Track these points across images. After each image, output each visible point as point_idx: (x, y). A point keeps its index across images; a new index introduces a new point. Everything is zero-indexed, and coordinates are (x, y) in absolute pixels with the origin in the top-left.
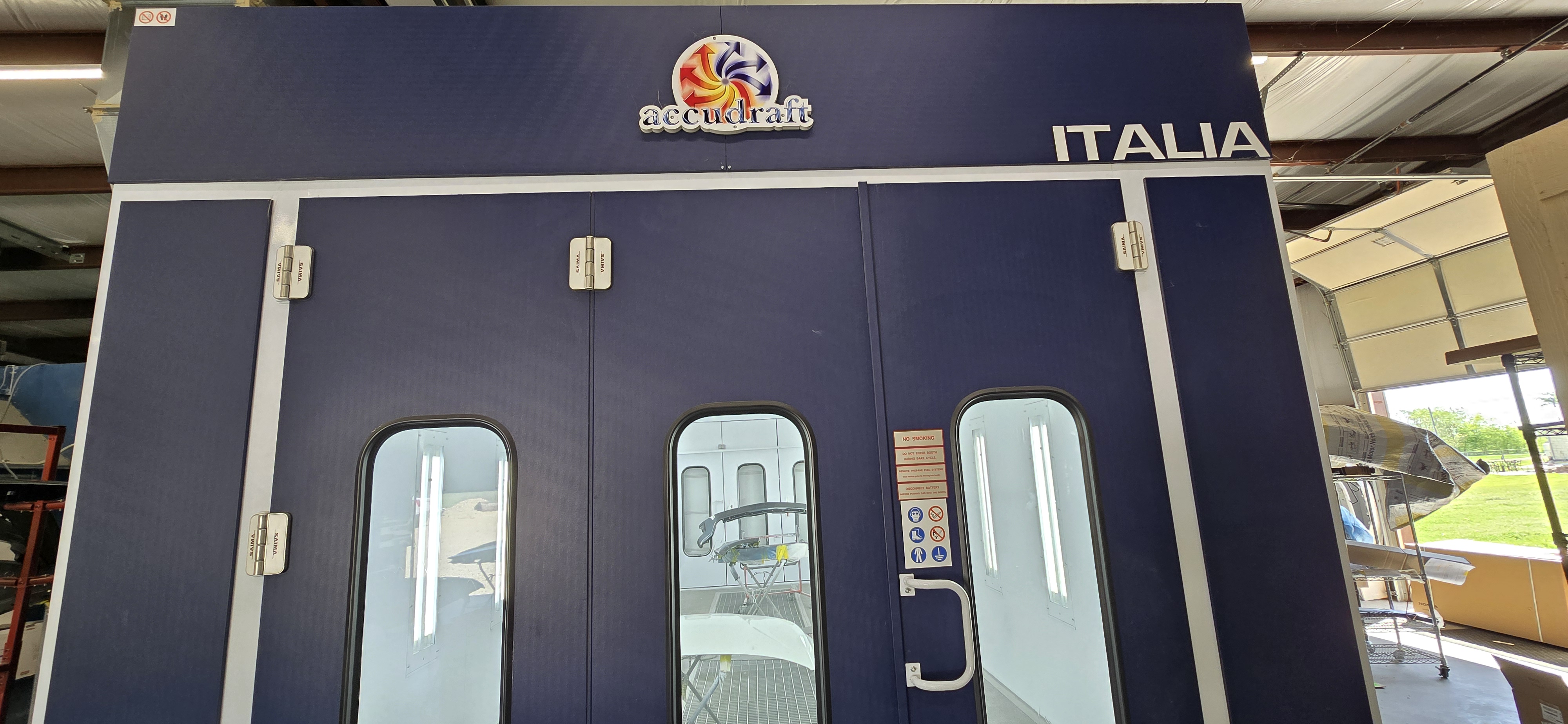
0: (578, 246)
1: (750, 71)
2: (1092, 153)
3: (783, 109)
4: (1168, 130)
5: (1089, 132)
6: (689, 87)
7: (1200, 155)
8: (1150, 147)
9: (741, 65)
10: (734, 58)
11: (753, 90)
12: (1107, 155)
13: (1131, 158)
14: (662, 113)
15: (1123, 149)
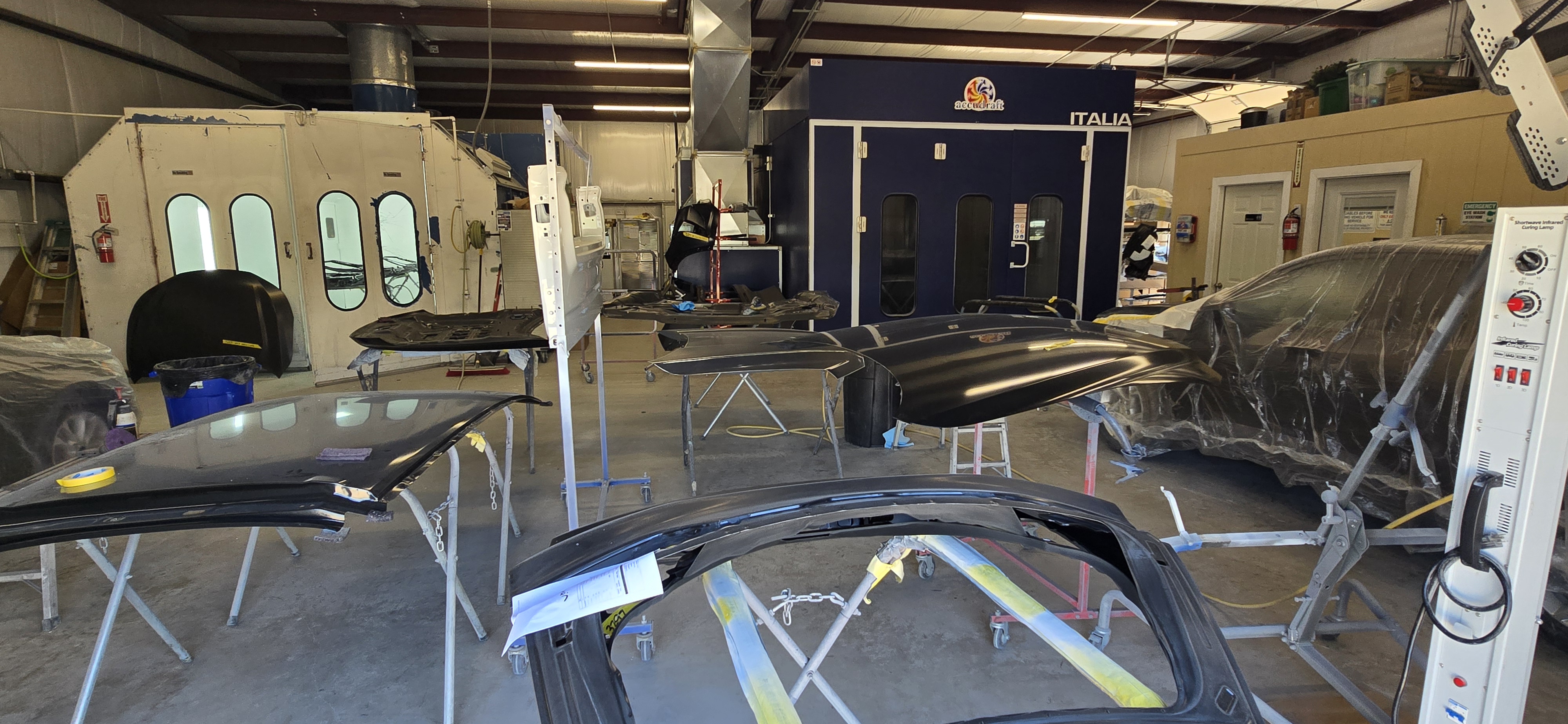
0: (937, 146)
1: (987, 90)
2: (1081, 122)
3: (996, 103)
4: (1104, 115)
5: (1081, 115)
6: (970, 95)
7: (1111, 124)
8: (1098, 121)
9: (985, 88)
10: (983, 86)
11: (988, 97)
12: (1085, 123)
13: (1092, 124)
14: (962, 103)
15: (1090, 121)
